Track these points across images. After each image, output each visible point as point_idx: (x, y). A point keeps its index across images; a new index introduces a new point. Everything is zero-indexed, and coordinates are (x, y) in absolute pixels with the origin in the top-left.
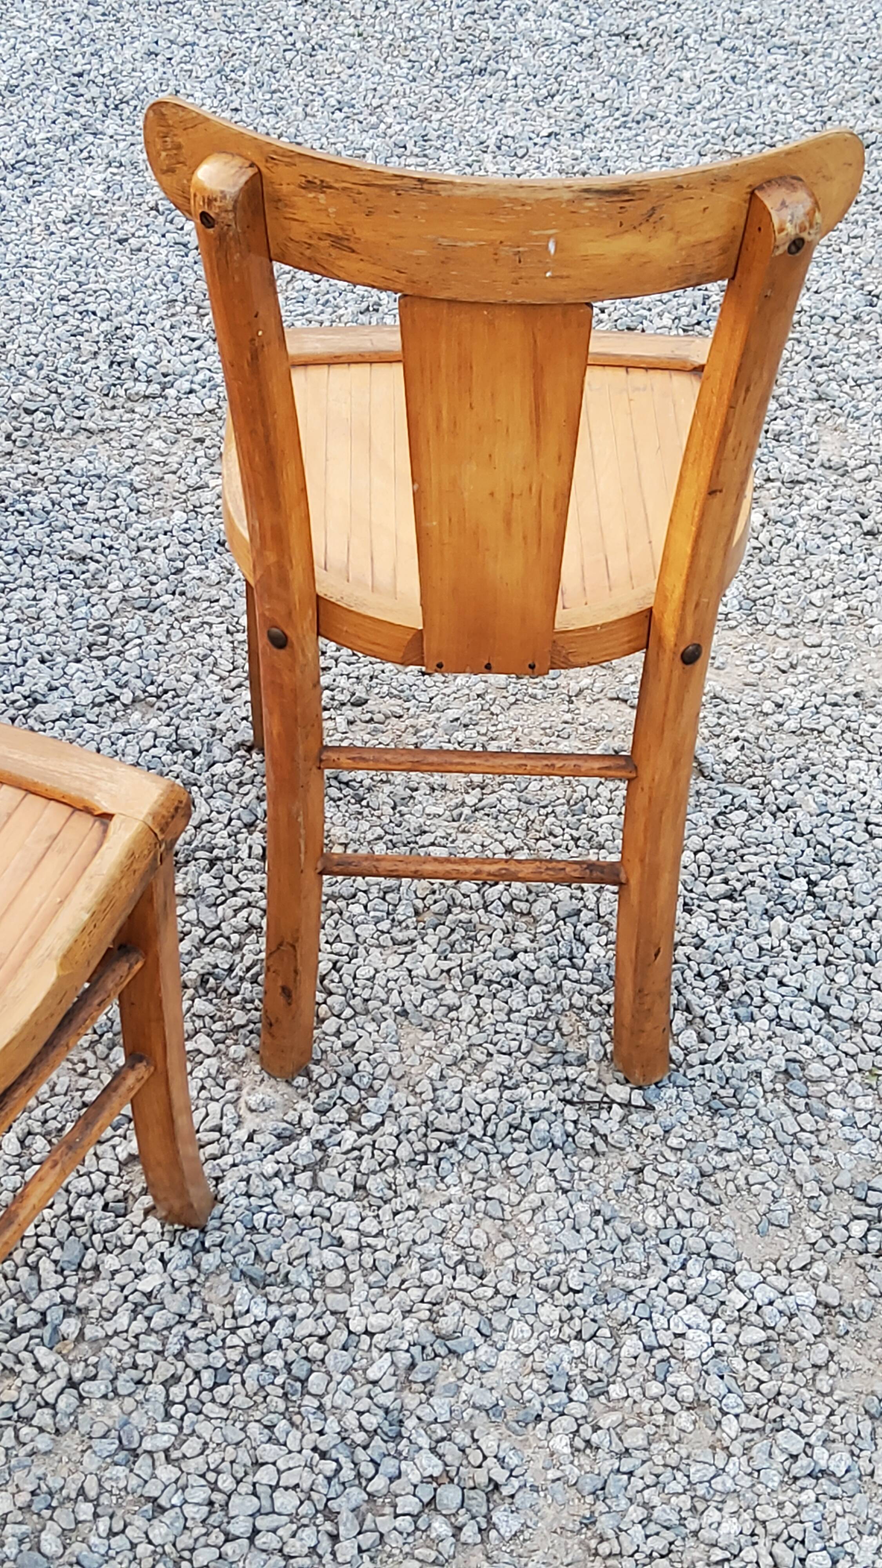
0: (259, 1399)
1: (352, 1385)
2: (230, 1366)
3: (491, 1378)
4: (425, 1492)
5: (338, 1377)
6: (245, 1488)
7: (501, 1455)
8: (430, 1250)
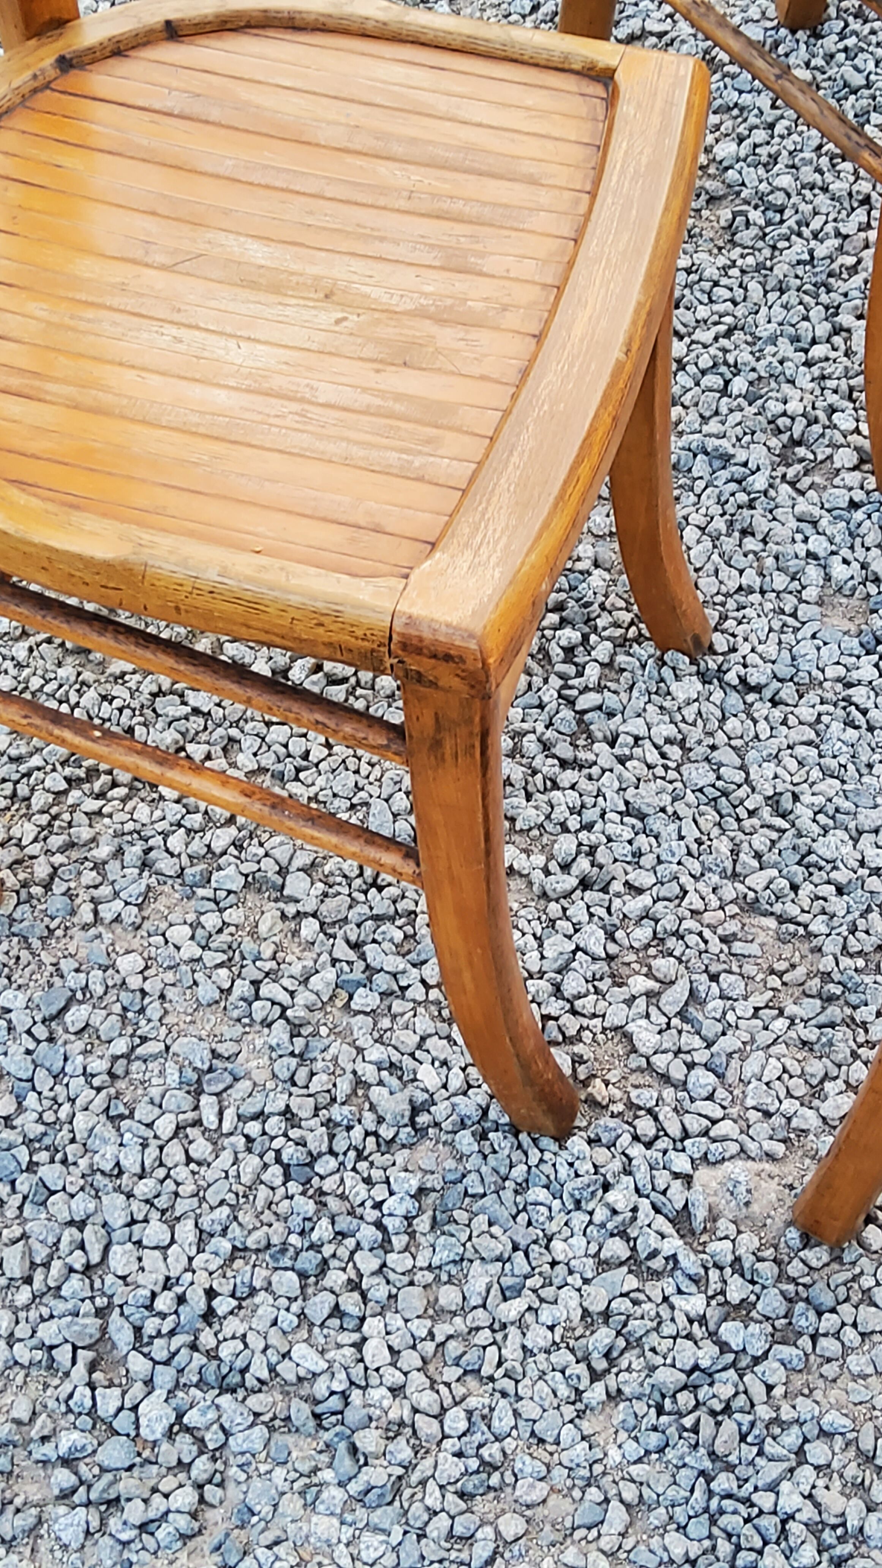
0: (267, 1216)
1: (285, 1326)
2: (316, 1181)
3: (292, 1505)
4: (123, 1422)
5: (295, 1307)
6: (139, 1209)
7: (171, 1516)
8: (503, 1420)
